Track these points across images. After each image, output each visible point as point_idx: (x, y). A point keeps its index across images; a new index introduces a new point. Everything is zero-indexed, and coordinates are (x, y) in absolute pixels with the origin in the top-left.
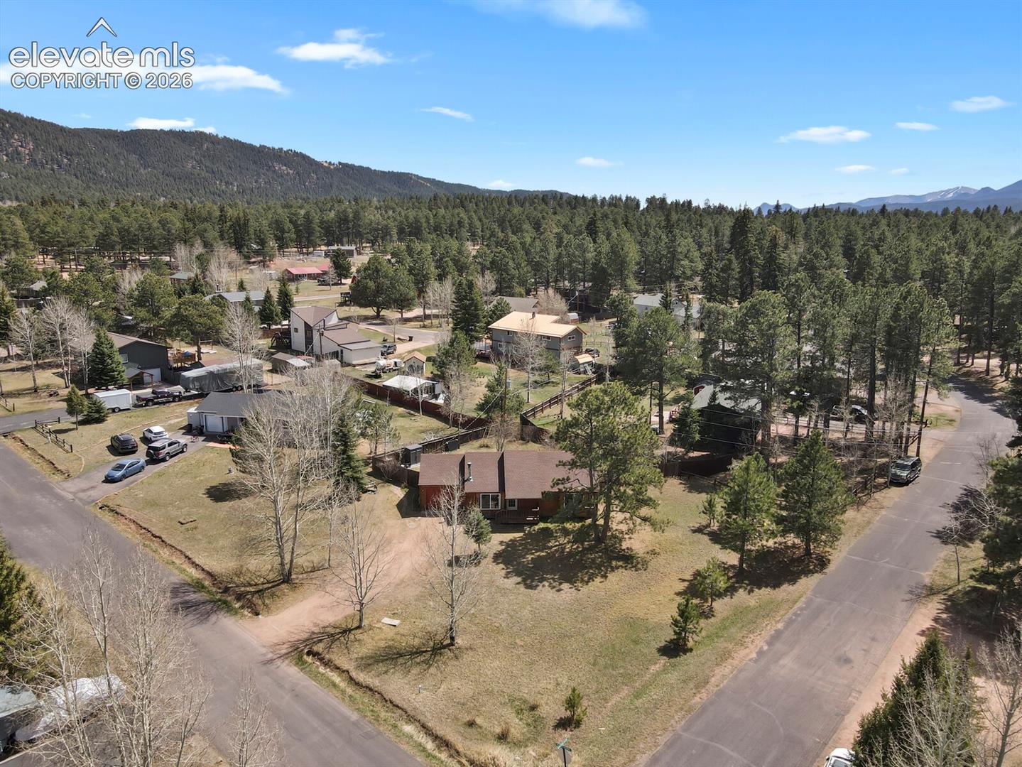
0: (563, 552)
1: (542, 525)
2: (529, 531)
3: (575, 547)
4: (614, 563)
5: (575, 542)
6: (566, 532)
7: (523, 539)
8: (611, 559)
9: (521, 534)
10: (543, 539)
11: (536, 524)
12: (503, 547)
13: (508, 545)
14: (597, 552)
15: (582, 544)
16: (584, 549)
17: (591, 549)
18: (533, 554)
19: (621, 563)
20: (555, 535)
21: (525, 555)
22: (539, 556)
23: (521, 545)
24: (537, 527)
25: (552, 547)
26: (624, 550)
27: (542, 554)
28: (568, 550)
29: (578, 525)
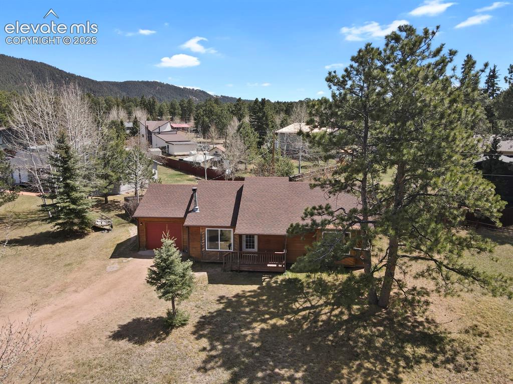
0: (316, 321)
1: (289, 275)
2: (268, 283)
3: (336, 312)
4: (409, 350)
5: (338, 304)
6: (322, 288)
7: (256, 294)
8: (402, 340)
9: (255, 287)
10: (286, 297)
11: (281, 273)
12: (221, 306)
13: (229, 303)
14: (375, 325)
15: (349, 308)
16: (352, 317)
17: (363, 317)
18: (264, 321)
19: (421, 351)
20: (306, 290)
21: (251, 323)
22: (274, 326)
23: (250, 304)
24: (280, 278)
25: (299, 310)
26: (421, 323)
27: (281, 322)
28: (324, 317)
29: (343, 277)
